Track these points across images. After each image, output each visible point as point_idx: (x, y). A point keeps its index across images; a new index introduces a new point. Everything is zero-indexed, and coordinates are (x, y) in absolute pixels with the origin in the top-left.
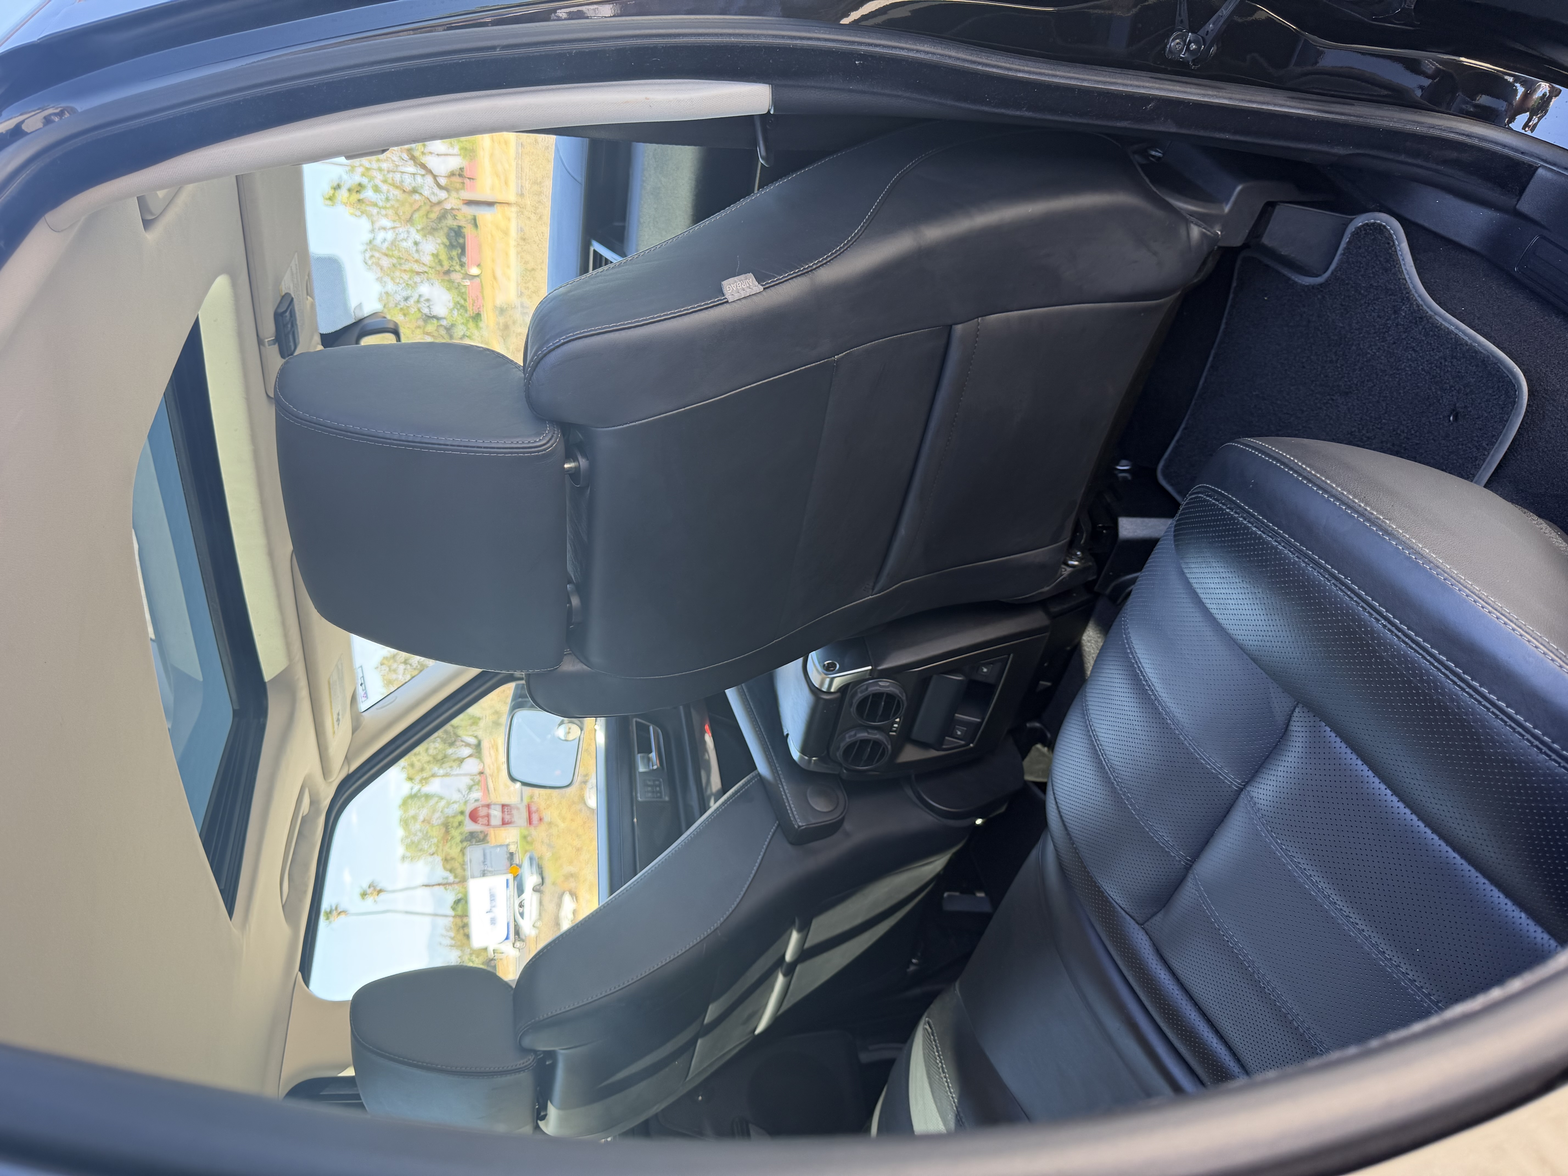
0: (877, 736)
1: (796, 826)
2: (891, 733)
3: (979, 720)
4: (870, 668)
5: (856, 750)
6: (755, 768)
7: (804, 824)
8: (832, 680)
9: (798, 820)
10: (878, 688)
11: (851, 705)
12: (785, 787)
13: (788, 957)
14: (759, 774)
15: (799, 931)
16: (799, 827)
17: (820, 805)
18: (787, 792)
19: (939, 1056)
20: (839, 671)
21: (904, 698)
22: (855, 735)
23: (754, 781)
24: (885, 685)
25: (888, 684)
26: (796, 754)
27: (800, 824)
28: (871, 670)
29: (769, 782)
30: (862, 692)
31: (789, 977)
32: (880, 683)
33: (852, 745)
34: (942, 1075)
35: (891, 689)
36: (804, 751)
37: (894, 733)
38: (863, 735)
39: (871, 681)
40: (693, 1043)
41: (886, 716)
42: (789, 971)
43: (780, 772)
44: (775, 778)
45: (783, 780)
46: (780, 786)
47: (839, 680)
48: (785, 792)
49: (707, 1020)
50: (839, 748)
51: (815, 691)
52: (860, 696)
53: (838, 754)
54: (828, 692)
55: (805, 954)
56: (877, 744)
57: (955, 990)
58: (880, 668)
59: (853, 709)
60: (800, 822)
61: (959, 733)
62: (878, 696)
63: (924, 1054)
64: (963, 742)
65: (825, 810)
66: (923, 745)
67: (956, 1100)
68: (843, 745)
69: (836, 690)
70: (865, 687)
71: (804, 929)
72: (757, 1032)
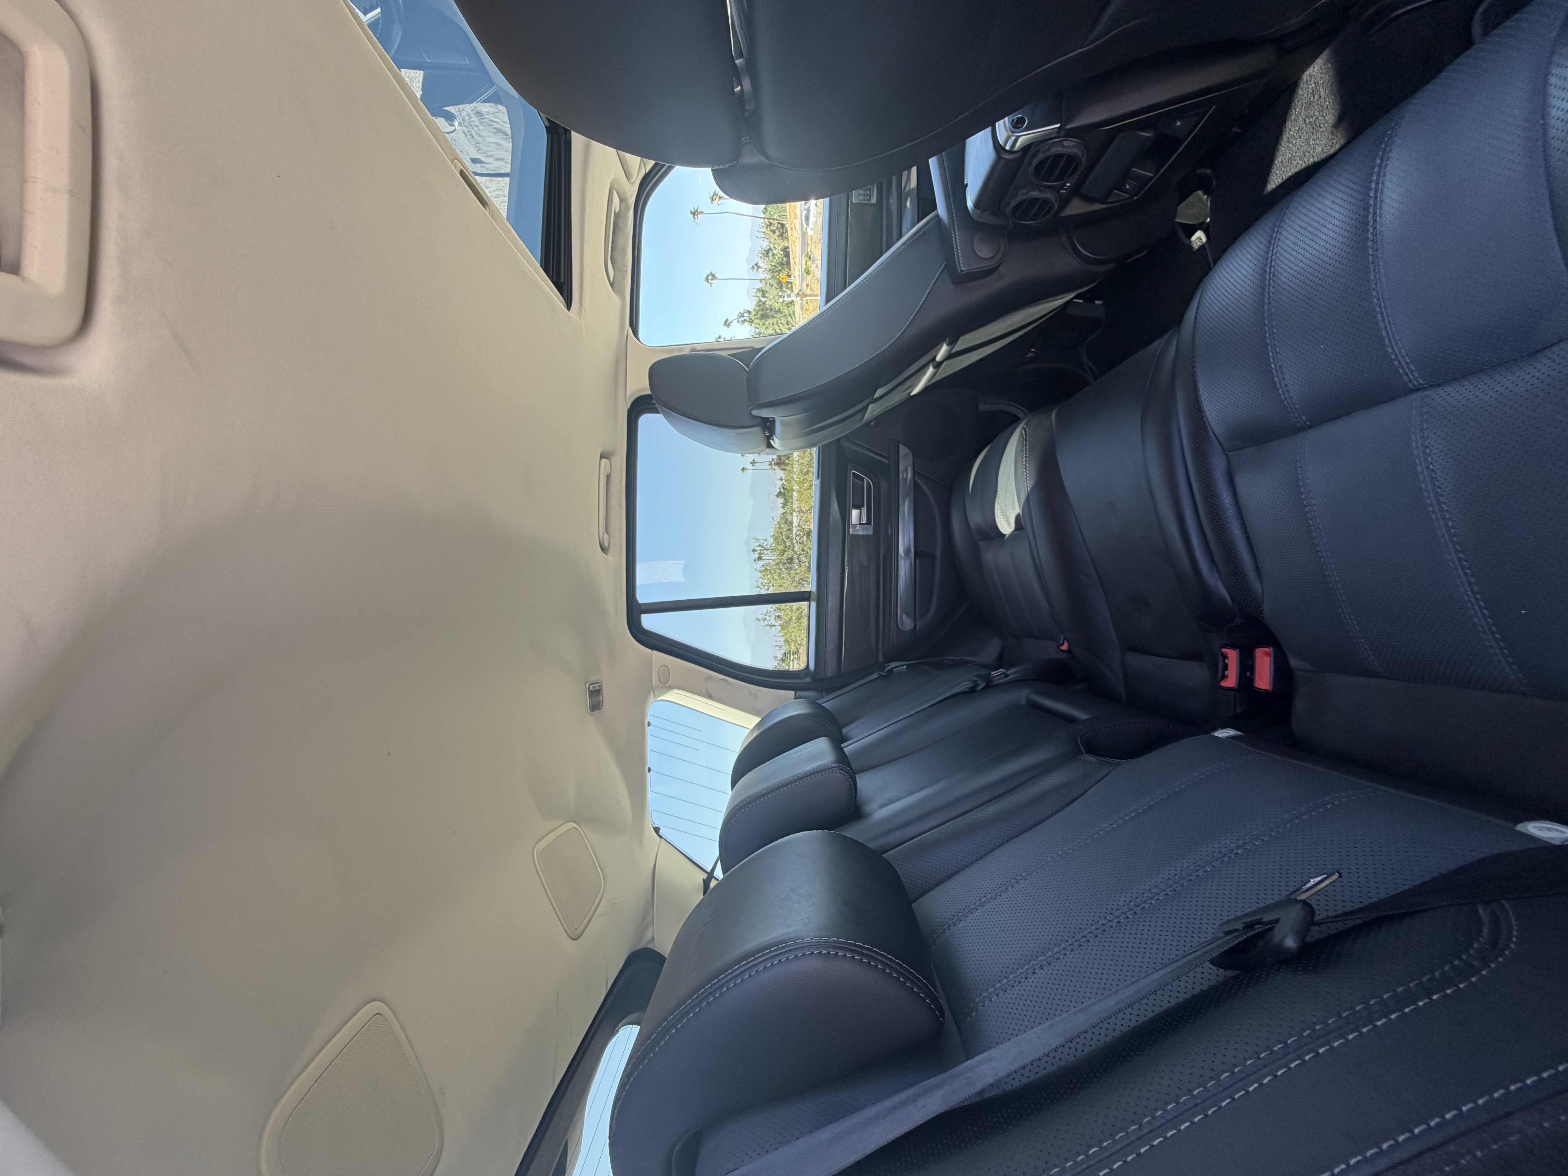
0: (1048, 195)
1: (959, 271)
2: (1062, 191)
3: (1152, 175)
4: (1058, 125)
5: (1025, 208)
6: (935, 208)
7: (966, 269)
8: (1017, 138)
9: (962, 265)
10: (1060, 149)
11: (1030, 164)
12: (957, 234)
13: (938, 358)
14: (938, 216)
15: (948, 345)
16: (962, 271)
17: (984, 251)
18: (958, 237)
19: (1026, 457)
20: (1027, 129)
21: (1084, 160)
22: (1028, 192)
23: (932, 222)
24: (1070, 146)
25: (1073, 143)
26: (970, 204)
27: (963, 269)
28: (1059, 128)
29: (944, 224)
30: (1044, 152)
31: (935, 370)
32: (1065, 143)
33: (1020, 204)
34: (1024, 470)
35: (1074, 150)
36: (977, 205)
37: (1064, 191)
38: (1036, 194)
39: (1056, 140)
40: (866, 408)
41: (1061, 177)
42: (938, 365)
43: (955, 218)
44: (949, 223)
45: (956, 227)
46: (952, 232)
47: (1024, 138)
48: (956, 239)
49: (875, 397)
50: (1009, 204)
51: (998, 148)
52: (1041, 156)
53: (1008, 210)
54: (1010, 152)
55: (950, 356)
56: (1046, 201)
57: (1051, 415)
58: (1068, 127)
59: (1031, 170)
60: (963, 267)
61: (1128, 187)
62: (1058, 157)
63: (1016, 451)
64: (1127, 196)
65: (987, 256)
66: (1091, 200)
67: (1029, 489)
68: (1014, 203)
69: (1019, 149)
70: (1047, 147)
71: (952, 343)
72: (912, 394)
